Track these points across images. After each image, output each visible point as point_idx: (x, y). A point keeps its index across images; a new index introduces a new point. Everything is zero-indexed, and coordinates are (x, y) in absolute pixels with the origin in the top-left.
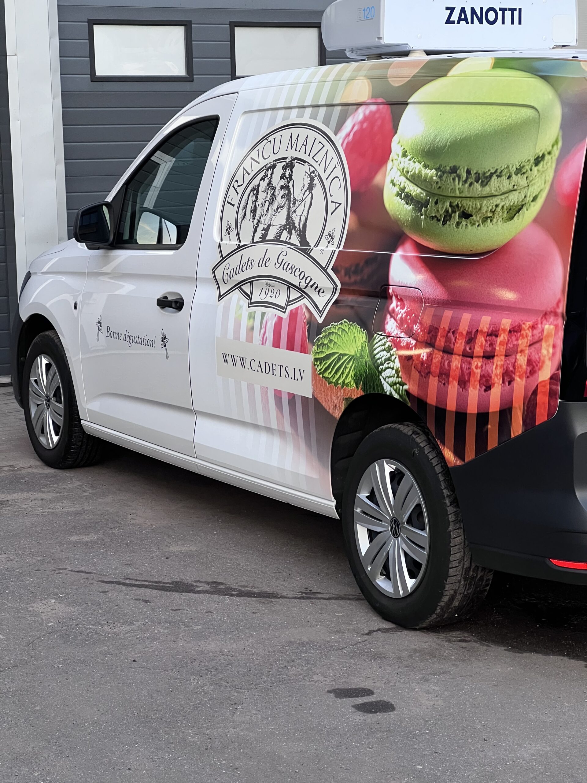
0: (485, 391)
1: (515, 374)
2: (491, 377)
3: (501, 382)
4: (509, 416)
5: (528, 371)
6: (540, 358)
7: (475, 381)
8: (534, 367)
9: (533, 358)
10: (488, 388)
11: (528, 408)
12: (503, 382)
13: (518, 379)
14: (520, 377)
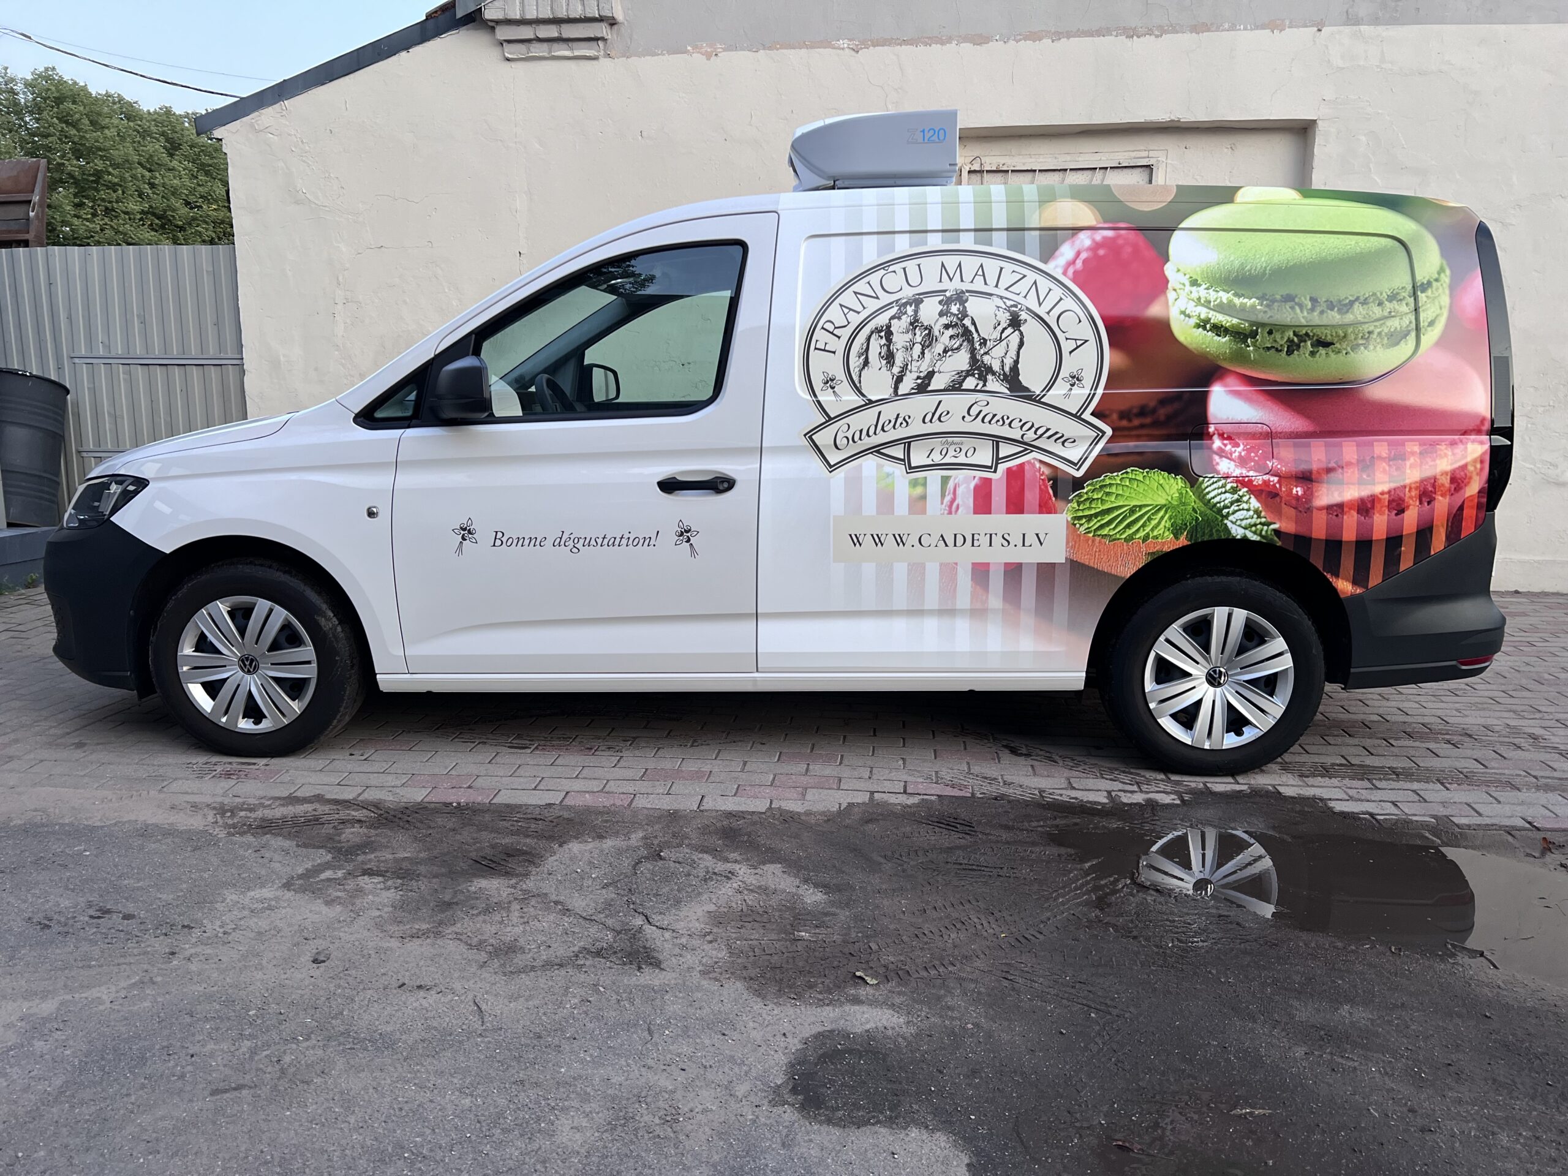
0: (1397, 515)
1: (1435, 493)
2: (1403, 501)
3: (1418, 503)
4: (1429, 536)
5: (1453, 489)
6: (1466, 475)
7: (1382, 507)
8: (1459, 484)
9: (1458, 476)
10: (1401, 511)
11: (1452, 523)
12: (1421, 503)
13: (1440, 498)
14: (1442, 495)
